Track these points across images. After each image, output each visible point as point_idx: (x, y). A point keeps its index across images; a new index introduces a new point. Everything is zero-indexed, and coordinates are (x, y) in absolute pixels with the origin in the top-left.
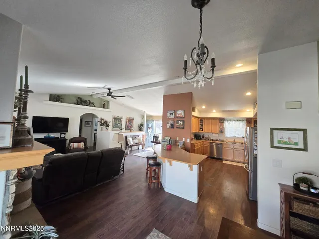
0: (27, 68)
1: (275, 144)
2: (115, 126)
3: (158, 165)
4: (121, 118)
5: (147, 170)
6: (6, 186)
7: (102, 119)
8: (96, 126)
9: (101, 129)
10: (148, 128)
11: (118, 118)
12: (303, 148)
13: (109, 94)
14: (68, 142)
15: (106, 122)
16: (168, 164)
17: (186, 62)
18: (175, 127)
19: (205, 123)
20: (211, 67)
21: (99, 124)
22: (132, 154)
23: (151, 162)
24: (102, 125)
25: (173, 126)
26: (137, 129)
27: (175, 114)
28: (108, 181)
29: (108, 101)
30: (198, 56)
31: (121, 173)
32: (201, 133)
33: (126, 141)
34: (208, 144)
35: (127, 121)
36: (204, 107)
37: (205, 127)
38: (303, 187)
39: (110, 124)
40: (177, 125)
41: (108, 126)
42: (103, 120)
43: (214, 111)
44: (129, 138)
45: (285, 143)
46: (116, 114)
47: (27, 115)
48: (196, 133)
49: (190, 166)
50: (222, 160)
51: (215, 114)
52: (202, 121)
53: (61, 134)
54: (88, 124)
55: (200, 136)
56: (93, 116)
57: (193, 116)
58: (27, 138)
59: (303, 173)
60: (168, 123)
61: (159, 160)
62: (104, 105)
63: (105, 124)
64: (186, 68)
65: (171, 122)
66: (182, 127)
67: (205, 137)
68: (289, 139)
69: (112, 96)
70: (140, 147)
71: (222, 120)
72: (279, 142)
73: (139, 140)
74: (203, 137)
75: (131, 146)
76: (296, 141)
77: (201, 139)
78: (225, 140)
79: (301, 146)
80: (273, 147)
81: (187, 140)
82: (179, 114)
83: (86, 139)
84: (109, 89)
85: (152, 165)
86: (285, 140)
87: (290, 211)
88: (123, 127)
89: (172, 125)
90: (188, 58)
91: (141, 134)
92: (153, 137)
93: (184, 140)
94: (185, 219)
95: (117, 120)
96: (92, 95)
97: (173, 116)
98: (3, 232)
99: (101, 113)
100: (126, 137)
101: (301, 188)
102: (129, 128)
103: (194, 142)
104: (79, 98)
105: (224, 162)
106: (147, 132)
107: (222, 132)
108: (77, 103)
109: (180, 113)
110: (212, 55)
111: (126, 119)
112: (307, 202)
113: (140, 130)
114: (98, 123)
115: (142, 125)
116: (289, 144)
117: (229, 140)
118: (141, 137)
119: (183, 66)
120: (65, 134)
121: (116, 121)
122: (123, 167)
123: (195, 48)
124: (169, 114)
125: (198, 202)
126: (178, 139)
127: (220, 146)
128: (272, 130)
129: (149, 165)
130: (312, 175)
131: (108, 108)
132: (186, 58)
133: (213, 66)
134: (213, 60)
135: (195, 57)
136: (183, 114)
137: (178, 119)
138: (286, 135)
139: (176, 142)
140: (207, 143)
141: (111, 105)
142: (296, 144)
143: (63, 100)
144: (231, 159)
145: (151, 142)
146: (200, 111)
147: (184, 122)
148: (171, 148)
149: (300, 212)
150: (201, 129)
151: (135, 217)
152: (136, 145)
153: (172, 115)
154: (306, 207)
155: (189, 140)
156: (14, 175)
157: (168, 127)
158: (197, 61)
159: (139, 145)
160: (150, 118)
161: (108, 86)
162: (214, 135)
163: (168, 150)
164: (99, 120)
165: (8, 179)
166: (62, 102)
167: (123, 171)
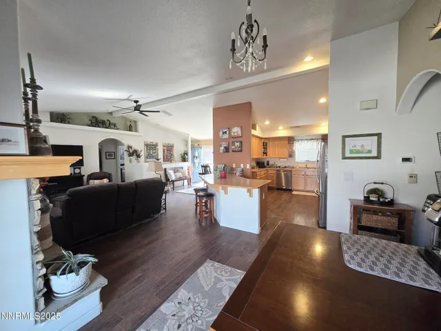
0: (29, 56)
1: (348, 155)
2: (149, 156)
3: (210, 196)
4: (156, 145)
5: (196, 205)
6: (29, 201)
7: (129, 147)
8: (122, 158)
9: (130, 161)
10: (194, 157)
11: (152, 145)
12: (376, 155)
13: (137, 108)
14: (85, 178)
15: (135, 151)
16: (222, 192)
17: (234, 41)
18: (230, 151)
19: (270, 145)
20: (263, 46)
21: (126, 154)
22: (175, 190)
23: (201, 194)
24: (131, 155)
25: (227, 150)
26: (181, 159)
27: (230, 134)
28: (147, 220)
29: (135, 122)
30: (247, 32)
31: (163, 211)
32: (265, 159)
33: (166, 175)
34: (274, 172)
35: (165, 148)
36: (267, 123)
37: (270, 151)
38: (373, 198)
39: (142, 154)
40: (233, 147)
41: (138, 156)
42: (131, 147)
43: (281, 128)
44: (169, 171)
45: (358, 152)
46: (149, 140)
47: (40, 118)
48: (258, 159)
49: (249, 191)
50: (291, 190)
51: (282, 132)
52: (265, 143)
53: (74, 169)
54: (110, 155)
55: (264, 163)
56: (115, 143)
57: (254, 136)
58: (43, 146)
59: (375, 183)
60: (221, 146)
61: (211, 191)
62: (130, 126)
63: (134, 153)
64: (233, 50)
65: (224, 144)
66: (239, 149)
67: (270, 163)
68: (362, 146)
69: (141, 112)
70: (186, 181)
71: (290, 140)
72: (351, 152)
73: (183, 173)
74: (268, 164)
75: (173, 181)
76: (369, 149)
77: (264, 167)
78: (295, 166)
79: (374, 154)
80: (344, 158)
81: (245, 166)
82: (234, 133)
83: (110, 175)
84: (136, 102)
85: (203, 196)
86: (358, 148)
87: (358, 226)
88: (161, 156)
89: (227, 148)
90: (236, 36)
91: (185, 165)
92: (202, 166)
93: (242, 166)
94: (244, 249)
95: (151, 147)
96: (111, 113)
97: (226, 136)
98: (34, 252)
99: (126, 139)
100: (165, 169)
101: (371, 199)
102: (168, 157)
103: (256, 170)
104: (93, 117)
105: (294, 193)
106: (193, 162)
107: (291, 155)
108: (92, 125)
109: (236, 131)
110: (264, 32)
111: (164, 146)
112: (375, 212)
113: (184, 160)
114: (125, 152)
115: (186, 154)
116: (362, 153)
117: (300, 165)
118: (185, 169)
119: (231, 47)
120: (80, 168)
121: (150, 149)
122: (165, 204)
123: (243, 23)
124: (221, 133)
125: (261, 233)
126: (234, 166)
127: (289, 173)
128: (344, 137)
129: (199, 196)
130: (382, 183)
131: (136, 131)
132: (233, 36)
133: (265, 46)
134: (265, 37)
135: (244, 35)
136: (240, 133)
137: (234, 140)
138: (359, 142)
139: (232, 169)
140: (272, 172)
141: (140, 126)
142: (370, 152)
143: (70, 120)
144: (301, 188)
145: (200, 174)
146: (263, 130)
147: (241, 142)
148: (225, 176)
149: (369, 224)
150: (265, 153)
151: (185, 252)
152: (180, 179)
153: (225, 134)
154: (375, 217)
155: (248, 166)
156: (36, 189)
157: (221, 151)
158: (246, 39)
159: (183, 180)
160: (196, 145)
161: (135, 97)
162: (281, 160)
163: (221, 177)
164: (126, 148)
165: (29, 194)
166: (69, 123)
167: (165, 209)
